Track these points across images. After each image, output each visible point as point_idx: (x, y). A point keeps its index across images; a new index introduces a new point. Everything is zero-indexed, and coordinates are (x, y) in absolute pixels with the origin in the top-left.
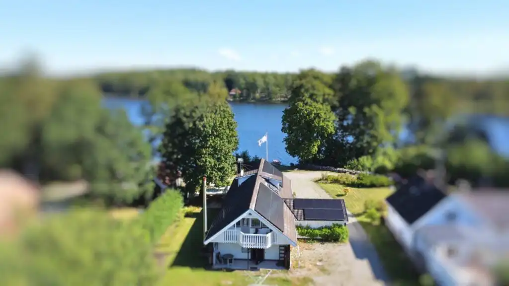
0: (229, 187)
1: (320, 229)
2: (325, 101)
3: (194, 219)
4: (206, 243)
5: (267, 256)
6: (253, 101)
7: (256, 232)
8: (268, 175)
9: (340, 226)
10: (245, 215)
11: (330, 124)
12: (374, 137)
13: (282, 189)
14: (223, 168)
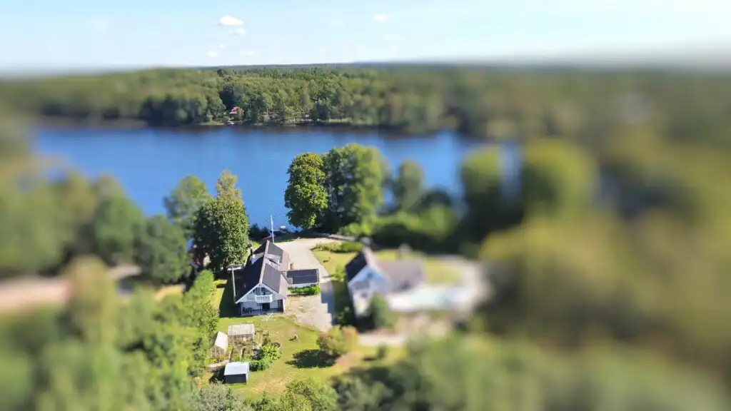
0: (245, 264)
1: (304, 288)
2: (319, 181)
3: (223, 289)
4: (237, 303)
5: (271, 307)
6: (260, 124)
7: (264, 294)
8: (271, 256)
9: (315, 286)
10: (257, 286)
11: (323, 201)
12: (358, 209)
13: (281, 264)
14: (240, 251)
